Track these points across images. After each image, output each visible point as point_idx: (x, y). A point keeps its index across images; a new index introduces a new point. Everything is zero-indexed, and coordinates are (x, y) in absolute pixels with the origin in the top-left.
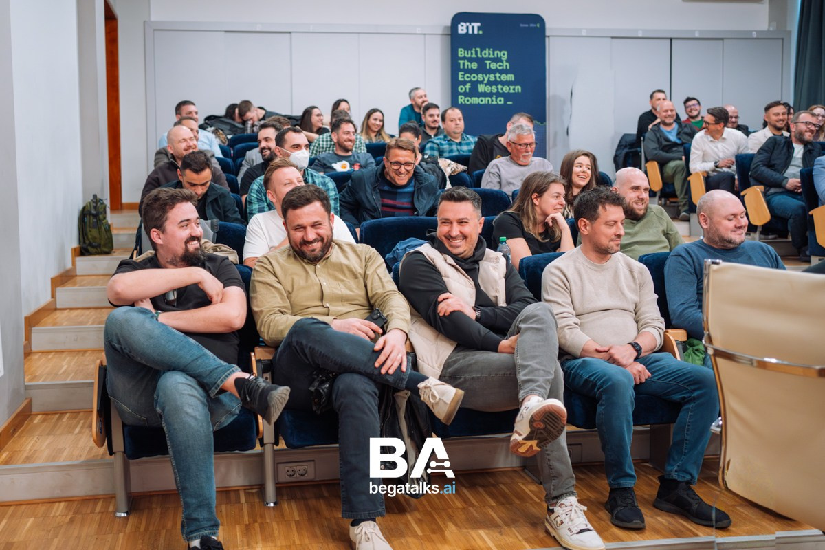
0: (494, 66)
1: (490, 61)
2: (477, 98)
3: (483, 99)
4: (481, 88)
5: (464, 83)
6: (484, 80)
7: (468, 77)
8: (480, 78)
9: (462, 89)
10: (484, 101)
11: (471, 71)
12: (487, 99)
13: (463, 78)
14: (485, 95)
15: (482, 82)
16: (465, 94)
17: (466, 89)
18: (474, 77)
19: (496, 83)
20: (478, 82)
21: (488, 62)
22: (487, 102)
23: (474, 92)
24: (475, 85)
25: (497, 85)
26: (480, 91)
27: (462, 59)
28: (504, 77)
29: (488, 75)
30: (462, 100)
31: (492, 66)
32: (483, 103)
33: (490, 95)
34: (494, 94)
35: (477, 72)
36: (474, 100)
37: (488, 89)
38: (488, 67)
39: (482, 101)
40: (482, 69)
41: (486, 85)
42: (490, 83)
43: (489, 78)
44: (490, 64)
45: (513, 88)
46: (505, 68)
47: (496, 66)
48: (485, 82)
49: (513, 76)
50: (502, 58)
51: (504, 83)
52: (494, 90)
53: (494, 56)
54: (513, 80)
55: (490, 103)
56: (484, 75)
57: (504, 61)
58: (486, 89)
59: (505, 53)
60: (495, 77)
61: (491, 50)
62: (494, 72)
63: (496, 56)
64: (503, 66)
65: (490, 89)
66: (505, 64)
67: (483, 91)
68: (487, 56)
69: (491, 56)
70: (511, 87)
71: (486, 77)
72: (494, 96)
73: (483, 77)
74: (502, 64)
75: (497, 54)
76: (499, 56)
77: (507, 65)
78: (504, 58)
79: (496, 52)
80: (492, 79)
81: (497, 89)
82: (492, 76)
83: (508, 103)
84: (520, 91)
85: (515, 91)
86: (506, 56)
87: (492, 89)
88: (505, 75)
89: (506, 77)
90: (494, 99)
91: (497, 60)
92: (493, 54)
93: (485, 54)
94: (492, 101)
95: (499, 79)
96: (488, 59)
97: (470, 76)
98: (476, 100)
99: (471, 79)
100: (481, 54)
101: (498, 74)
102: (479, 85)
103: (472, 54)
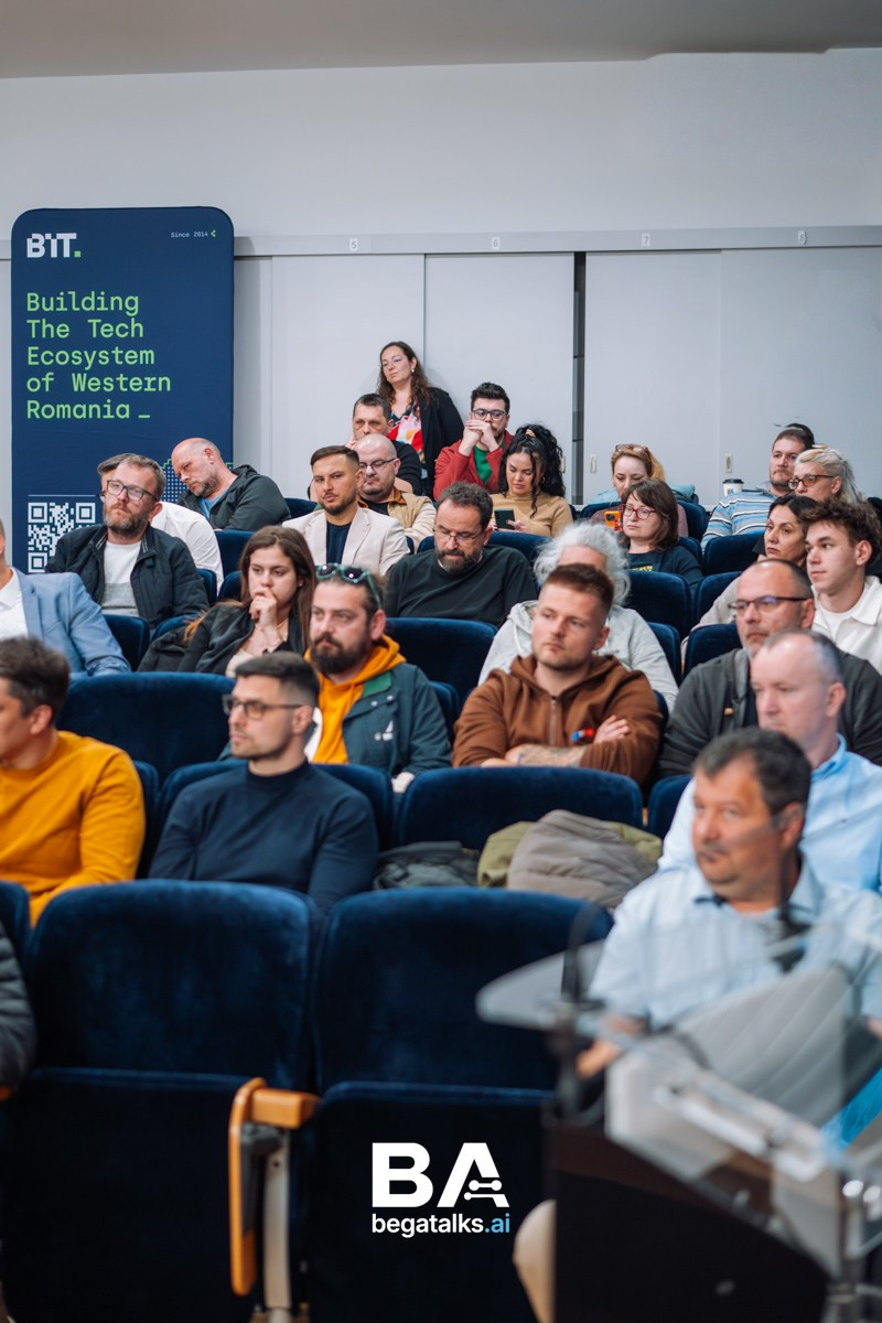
0: (107, 330)
1: (100, 321)
2: (68, 406)
3: (84, 407)
4: (79, 383)
5: (40, 371)
6: (85, 363)
7: (48, 358)
8: (77, 358)
9: (34, 385)
10: (84, 412)
11: (54, 344)
12: (91, 407)
13: (38, 359)
14: (87, 397)
15: (80, 369)
16: (42, 397)
17: (43, 384)
18: (63, 357)
19: (112, 370)
20: (71, 369)
21: (94, 322)
22: (91, 416)
23: (62, 391)
24: (64, 374)
25: (114, 376)
26: (76, 389)
27: (34, 315)
28: (131, 357)
29: (95, 352)
30: (35, 411)
31: (103, 330)
32: (84, 415)
33: (100, 397)
34: (108, 395)
35: (68, 345)
36: (63, 410)
37: (94, 384)
38: (95, 335)
39: (80, 411)
40: (82, 338)
41: (90, 374)
42: (98, 371)
43: (97, 358)
44: (99, 326)
45: (153, 382)
46: (133, 335)
47: (114, 332)
48: (87, 369)
49: (151, 352)
50: (128, 313)
51: (131, 371)
52: (109, 387)
53: (109, 307)
54: (152, 362)
55: (99, 416)
56: (86, 353)
57: (133, 320)
58: (90, 384)
59: (136, 299)
60: (112, 357)
61: (103, 293)
62: (109, 344)
63: (112, 309)
64: (129, 330)
65: (99, 383)
66: (133, 326)
67: (83, 389)
68: (92, 308)
69: (103, 308)
70: (149, 380)
71: (90, 357)
72: (109, 401)
73: (83, 356)
74: (127, 327)
75: (116, 302)
76: (121, 308)
77: (137, 329)
78: (133, 311)
79: (113, 299)
80: (104, 360)
81: (116, 384)
82: (104, 354)
83: (140, 416)
84: (169, 389)
85: (157, 388)
86: (136, 307)
87: (102, 385)
88: (134, 352)
89: (136, 356)
90: (108, 407)
91: (116, 317)
92: (107, 304)
93: (88, 304)
94: (104, 411)
95: (120, 360)
96: (95, 314)
97: (51, 355)
98: (67, 409)
99: (55, 361)
100: (79, 305)
101: (117, 348)
102: (74, 375)
103: (57, 304)
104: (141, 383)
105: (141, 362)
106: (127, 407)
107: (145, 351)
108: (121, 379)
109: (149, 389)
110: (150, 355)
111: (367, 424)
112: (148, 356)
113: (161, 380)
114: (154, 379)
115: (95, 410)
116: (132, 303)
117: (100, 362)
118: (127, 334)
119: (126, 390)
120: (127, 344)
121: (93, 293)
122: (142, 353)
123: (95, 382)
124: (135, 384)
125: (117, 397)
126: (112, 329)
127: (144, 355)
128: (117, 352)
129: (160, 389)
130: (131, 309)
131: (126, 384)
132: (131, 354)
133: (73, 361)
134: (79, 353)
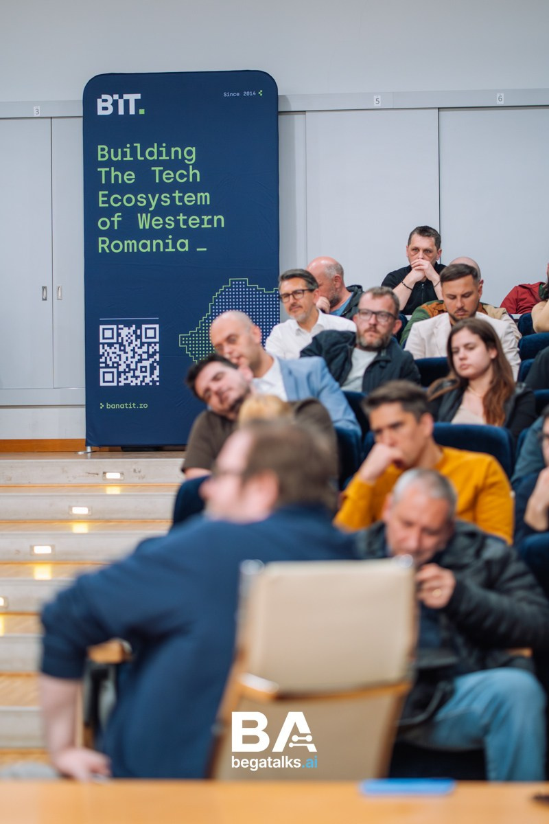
0: (168, 176)
1: (162, 168)
2: (134, 242)
3: (148, 242)
4: (144, 221)
5: (110, 212)
6: (149, 204)
7: (116, 200)
8: (142, 199)
9: (104, 224)
10: (149, 246)
11: (122, 189)
12: (155, 242)
13: (108, 202)
14: (151, 234)
15: (145, 210)
16: (112, 234)
17: (112, 223)
18: (129, 200)
19: (173, 210)
20: (137, 209)
21: (157, 169)
22: (154, 250)
23: (129, 229)
24: (130, 215)
25: (175, 215)
26: (141, 227)
27: (103, 164)
28: (189, 199)
29: (157, 195)
30: (105, 246)
31: (164, 176)
32: (148, 250)
33: (162, 234)
34: (170, 232)
35: (134, 189)
36: (130, 245)
37: (157, 223)
38: (157, 181)
39: (145, 246)
40: (146, 183)
41: (154, 214)
42: (161, 211)
43: (160, 200)
44: (161, 173)
45: (208, 220)
46: (191, 180)
47: (175, 178)
48: (151, 209)
49: (207, 194)
50: (186, 161)
51: (189, 211)
52: (170, 225)
53: (170, 157)
54: (208, 203)
55: (162, 250)
56: (150, 195)
57: (191, 167)
58: (153, 223)
59: (194, 149)
60: (173, 199)
61: (164, 145)
62: (174, 186)
63: (173, 158)
64: (188, 176)
65: (161, 222)
66: (191, 172)
67: (147, 227)
68: (155, 157)
69: (164, 157)
70: (206, 218)
71: (154, 200)
72: (170, 237)
73: (147, 199)
74: (185, 173)
75: (176, 152)
76: (180, 157)
77: (195, 175)
78: (191, 160)
79: (173, 150)
80: (166, 202)
81: (177, 222)
82: (165, 197)
83: (198, 249)
84: (223, 226)
85: (213, 225)
86: (194, 156)
87: (165, 223)
88: (193, 195)
89: (194, 198)
90: (170, 241)
91: (176, 165)
92: (168, 154)
93: (151, 154)
94: (166, 246)
95: (179, 202)
96: (157, 163)
97: (120, 198)
98: (133, 244)
99: (123, 203)
100: (143, 154)
101: (177, 192)
102: (139, 215)
103: (124, 154)
104: (198, 221)
105: (199, 203)
106: (186, 242)
107: (202, 194)
108: (181, 217)
109: (205, 226)
110: (206, 197)
111: (421, 252)
112: (204, 197)
113: (216, 218)
114: (210, 217)
115: (158, 245)
116: (190, 153)
117: (162, 203)
118: (185, 179)
119: (185, 227)
120: (185, 188)
121: (156, 145)
122: (199, 195)
123: (158, 220)
124: (193, 222)
125: (178, 233)
126: (172, 176)
127: (201, 197)
128: (177, 194)
129: (215, 226)
130: (190, 158)
131: (185, 222)
132: (190, 196)
133: (139, 204)
134: (144, 196)
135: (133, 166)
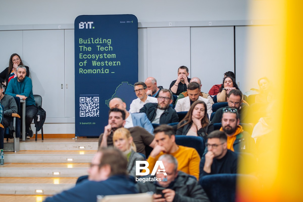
0: (102, 49)
1: (100, 46)
3: (96, 70)
4: (94, 63)
5: (83, 60)
6: (96, 58)
9: (81, 64)
10: (96, 71)
11: (87, 53)
12: (98, 70)
13: (82, 57)
14: (96, 67)
15: (95, 60)
16: (84, 68)
17: (84, 64)
18: (89, 56)
19: (104, 60)
20: (92, 59)
21: (98, 46)
22: (98, 73)
23: (89, 66)
24: (90, 61)
26: (93, 65)
27: (81, 45)
29: (99, 55)
30: (82, 71)
31: (101, 49)
32: (96, 73)
33: (100, 67)
35: (91, 53)
37: (98, 64)
38: (99, 50)
39: (94, 71)
40: (95, 51)
41: (97, 61)
42: (100, 60)
43: (99, 56)
44: (100, 47)
45: (115, 63)
47: (104, 49)
48: (96, 59)
51: (109, 60)
52: (103, 64)
53: (103, 42)
54: (115, 57)
55: (100, 73)
56: (96, 55)
57: (109, 46)
58: (97, 64)
59: (110, 40)
60: (103, 56)
61: (101, 38)
62: (103, 52)
63: (104, 43)
65: (100, 64)
67: (95, 65)
68: (98, 42)
69: (101, 43)
71: (97, 56)
72: (103, 68)
73: (95, 56)
74: (108, 48)
75: (105, 41)
76: (106, 43)
77: (111, 48)
80: (101, 57)
81: (105, 64)
82: (101, 55)
83: (112, 73)
84: (120, 65)
87: (101, 64)
88: (110, 55)
90: (103, 70)
91: (105, 45)
93: (97, 41)
94: (101, 71)
95: (106, 57)
96: (98, 44)
97: (86, 56)
98: (91, 71)
99: (87, 57)
100: (94, 42)
101: (105, 54)
102: (93, 61)
103: (88, 42)
104: (112, 63)
105: (112, 58)
106: (108, 70)
108: (106, 62)
109: (114, 65)
112: (114, 55)
113: (117, 62)
115: (99, 71)
117: (100, 57)
118: (108, 50)
121: (98, 38)
122: (112, 55)
124: (110, 64)
125: (105, 67)
126: (103, 48)
128: (105, 55)
129: (117, 65)
130: (109, 43)
131: (108, 64)
132: (109, 55)
133: (92, 57)
134: (94, 55)
135: (91, 45)
